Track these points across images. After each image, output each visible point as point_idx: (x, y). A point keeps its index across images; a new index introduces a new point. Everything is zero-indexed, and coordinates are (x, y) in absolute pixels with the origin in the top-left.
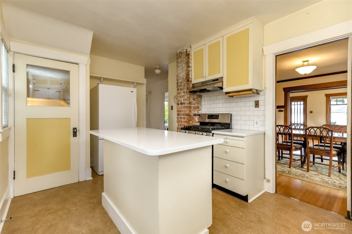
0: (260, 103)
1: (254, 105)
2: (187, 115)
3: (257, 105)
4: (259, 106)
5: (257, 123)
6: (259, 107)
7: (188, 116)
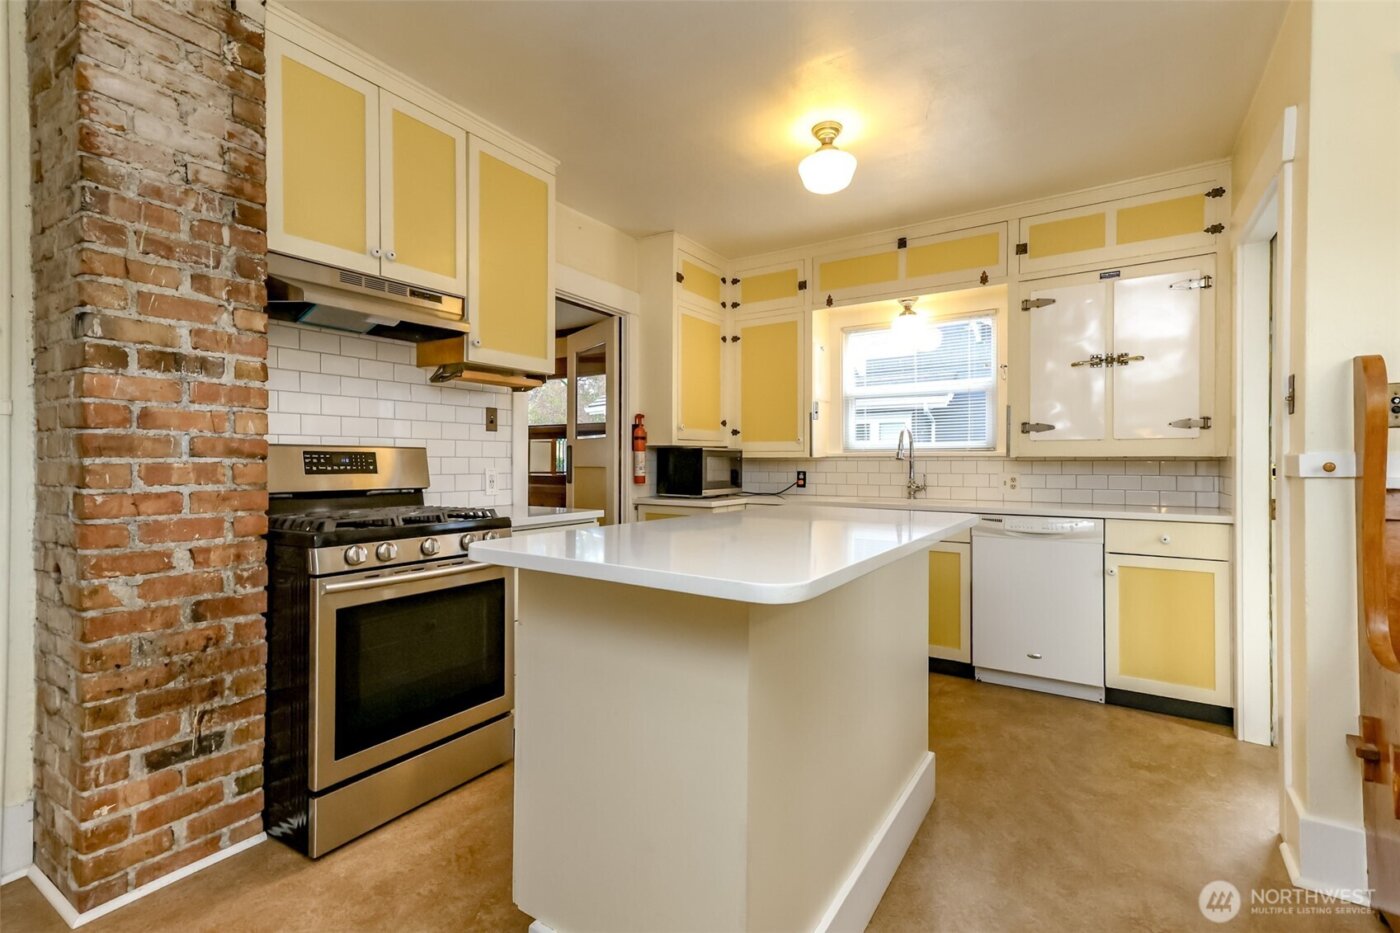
0: (501, 418)
1: (485, 422)
2: (247, 448)
3: (492, 422)
4: (499, 427)
5: (492, 482)
6: (496, 430)
7: (252, 456)
